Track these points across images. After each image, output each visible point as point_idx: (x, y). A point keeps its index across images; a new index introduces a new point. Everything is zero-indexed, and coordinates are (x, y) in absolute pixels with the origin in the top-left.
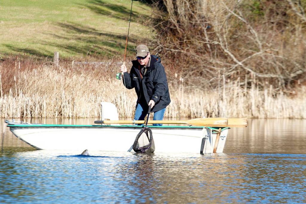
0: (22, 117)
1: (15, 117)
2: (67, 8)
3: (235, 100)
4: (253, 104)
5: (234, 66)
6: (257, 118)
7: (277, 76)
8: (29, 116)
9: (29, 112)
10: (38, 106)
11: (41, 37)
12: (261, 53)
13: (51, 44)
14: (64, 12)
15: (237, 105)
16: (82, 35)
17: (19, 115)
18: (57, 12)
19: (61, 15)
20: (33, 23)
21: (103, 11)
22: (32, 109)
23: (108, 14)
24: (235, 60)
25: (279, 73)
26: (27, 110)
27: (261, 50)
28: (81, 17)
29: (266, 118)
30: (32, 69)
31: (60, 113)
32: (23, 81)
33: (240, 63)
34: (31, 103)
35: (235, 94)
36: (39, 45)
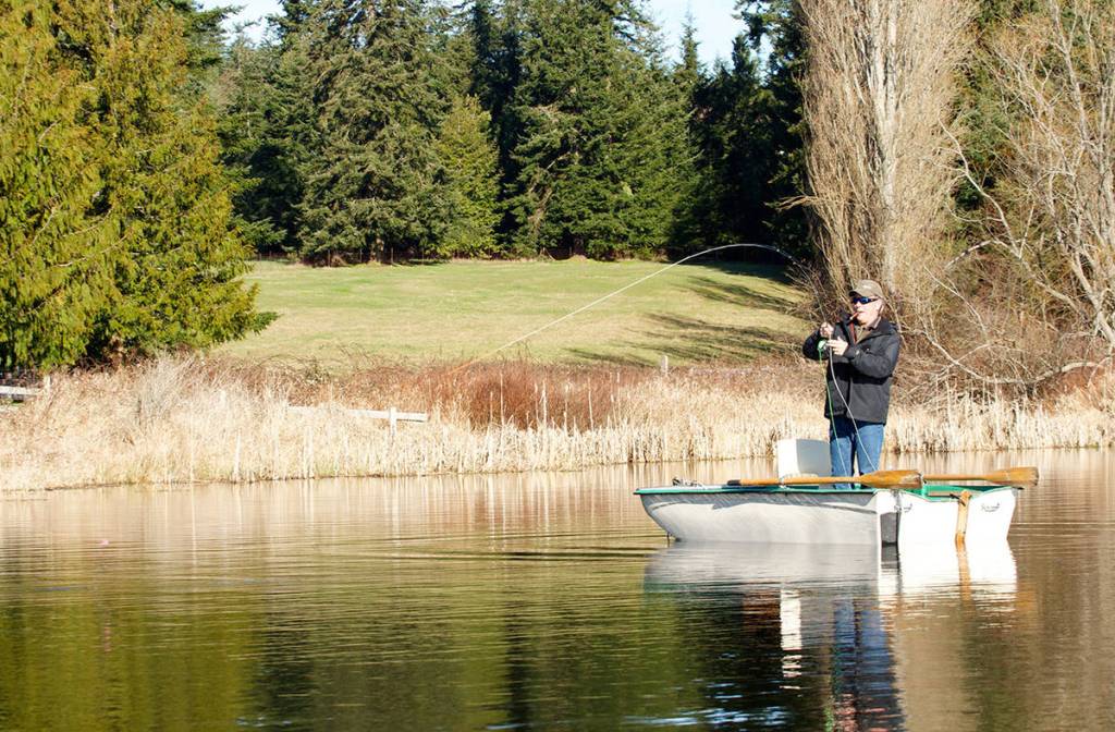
0: (631, 461)
1: (620, 461)
2: (664, 292)
3: (968, 420)
4: (998, 425)
5: (947, 368)
6: (1006, 449)
7: (1016, 381)
8: (642, 459)
9: (641, 454)
10: (655, 442)
11: (630, 337)
12: (987, 345)
13: (644, 346)
14: (660, 299)
15: (972, 428)
16: (690, 331)
17: (626, 460)
18: (649, 299)
19: (657, 303)
20: (615, 316)
21: (714, 294)
22: (645, 447)
23: (721, 298)
24: (949, 357)
25: (1018, 376)
26: (637, 450)
27: (988, 341)
28: (687, 304)
29: (1019, 449)
30: (635, 383)
31: (691, 454)
32: (624, 402)
33: (957, 363)
34: (643, 438)
35: (967, 410)
36: (628, 349)
